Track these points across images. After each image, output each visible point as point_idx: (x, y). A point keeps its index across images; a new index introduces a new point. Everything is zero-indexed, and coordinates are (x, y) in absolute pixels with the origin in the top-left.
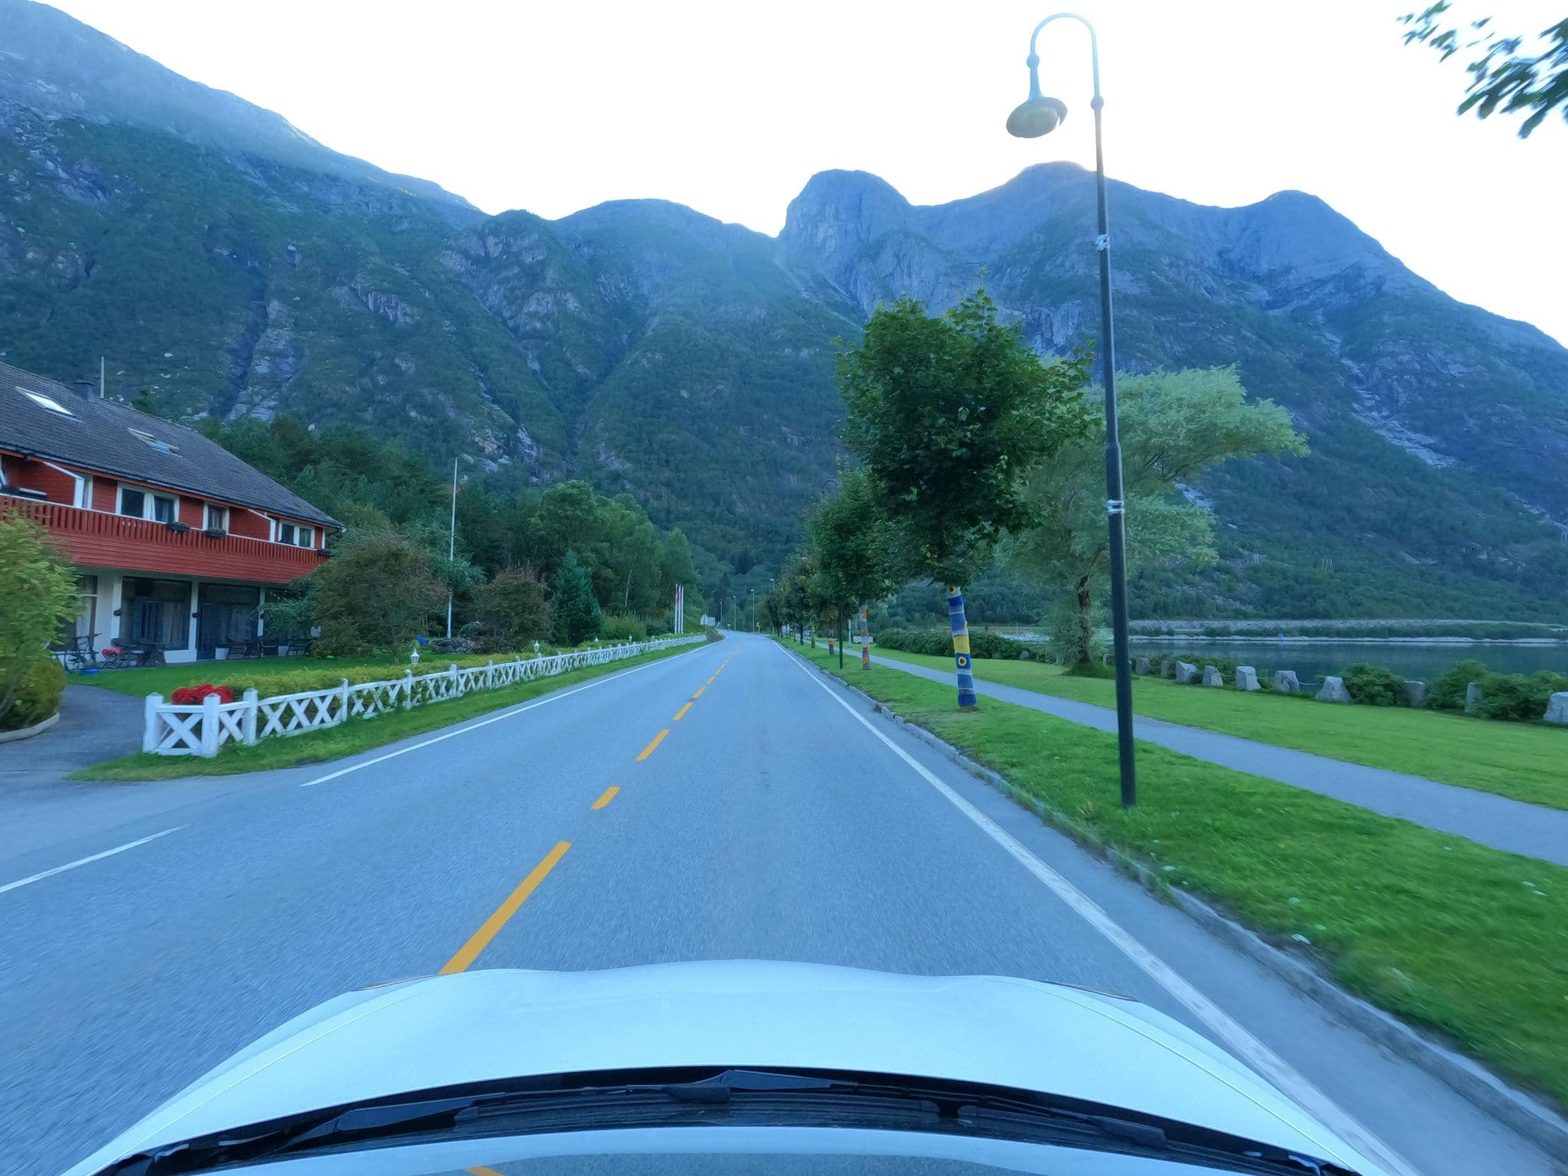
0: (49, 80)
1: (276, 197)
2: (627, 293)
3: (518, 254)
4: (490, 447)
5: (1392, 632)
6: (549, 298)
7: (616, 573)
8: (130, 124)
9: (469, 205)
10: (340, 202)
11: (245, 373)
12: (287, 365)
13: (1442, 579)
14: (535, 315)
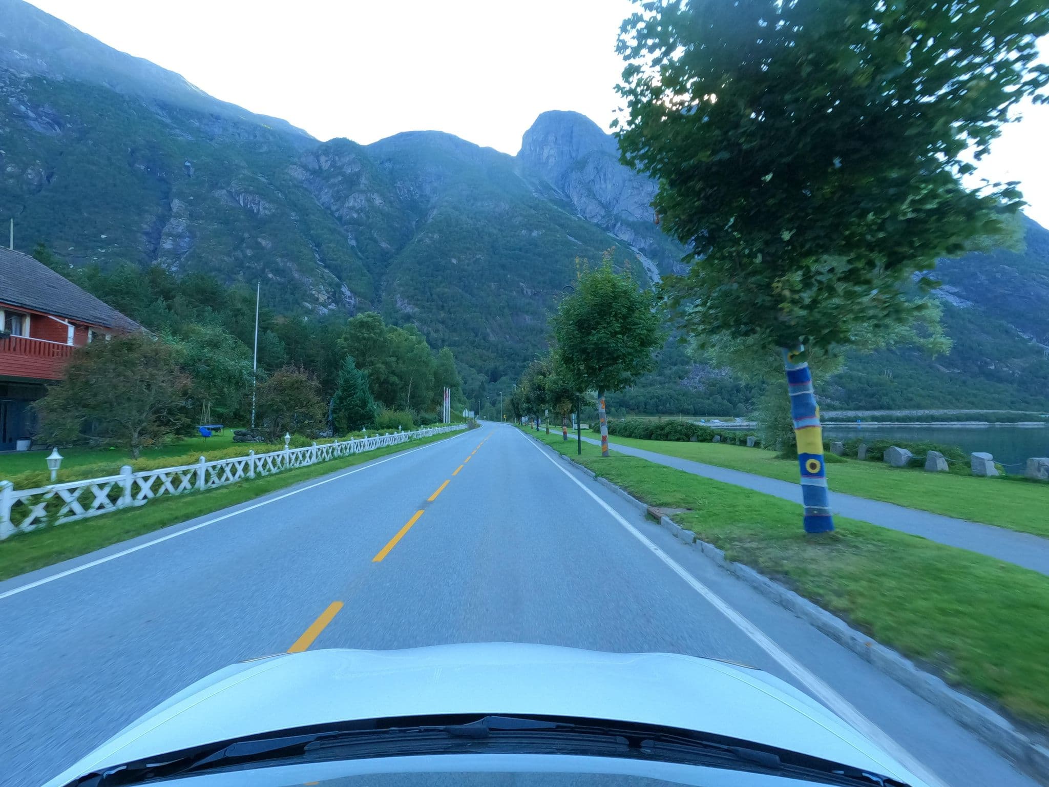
0: (22, 50)
1: (177, 130)
2: (415, 194)
3: (341, 168)
4: (322, 298)
5: (933, 419)
6: (362, 197)
7: (401, 378)
8: (77, 80)
9: (309, 135)
10: (221, 133)
11: (156, 249)
12: (184, 243)
13: (964, 382)
14: (352, 208)
